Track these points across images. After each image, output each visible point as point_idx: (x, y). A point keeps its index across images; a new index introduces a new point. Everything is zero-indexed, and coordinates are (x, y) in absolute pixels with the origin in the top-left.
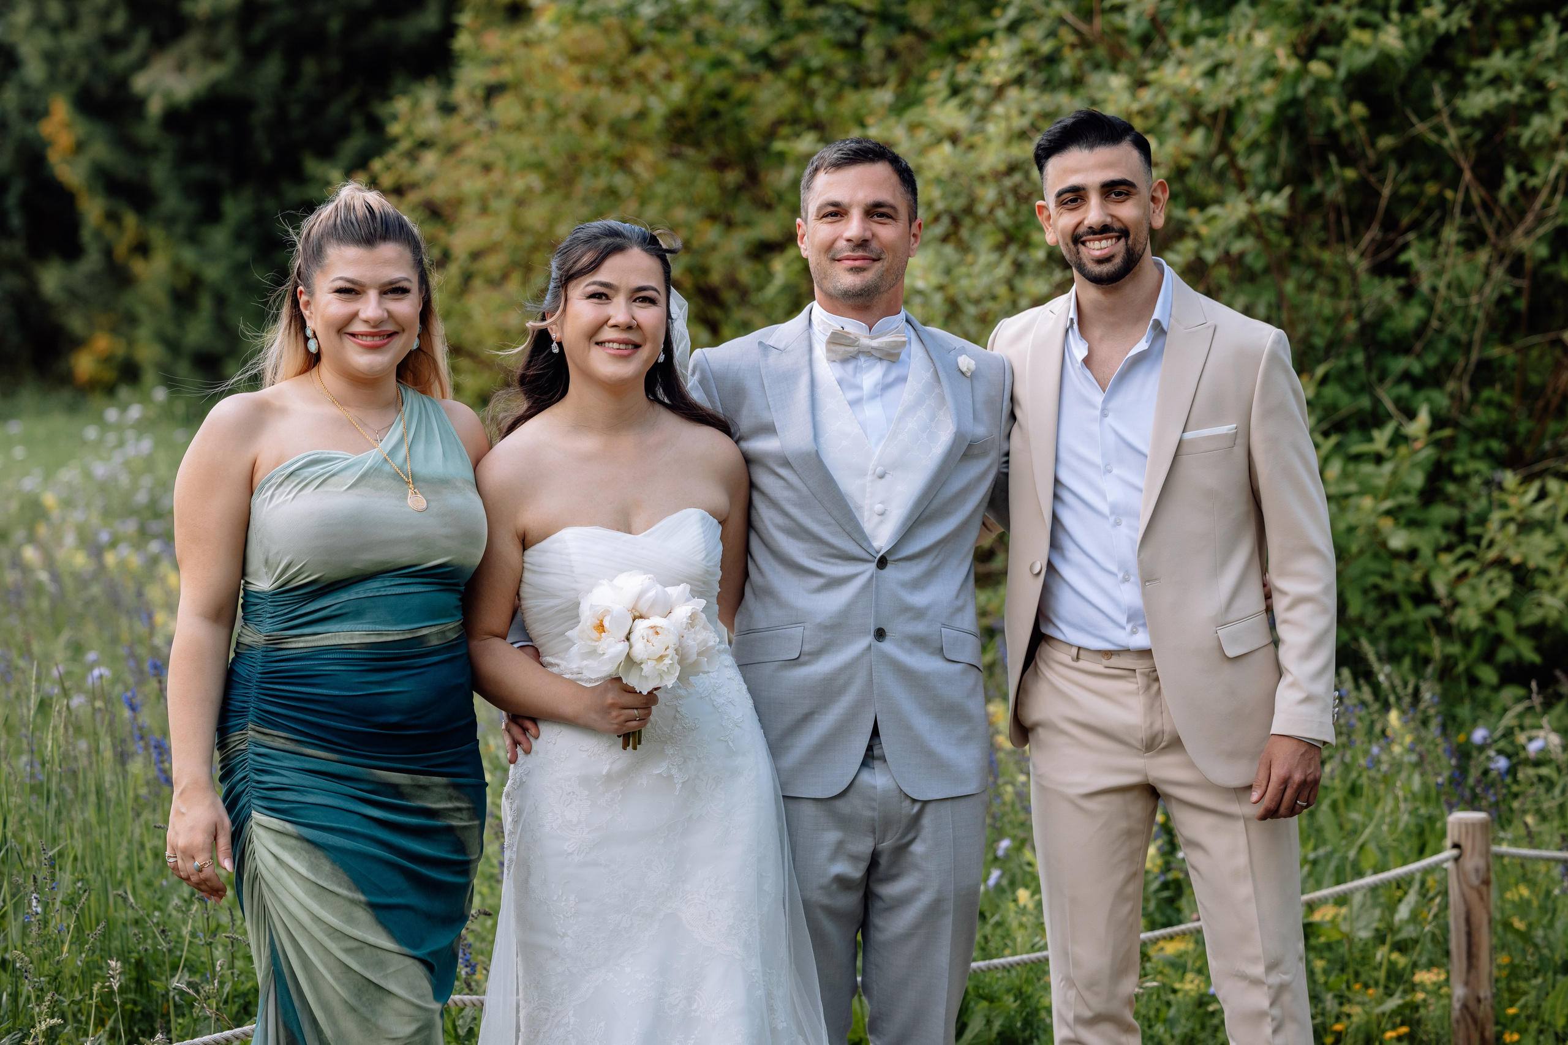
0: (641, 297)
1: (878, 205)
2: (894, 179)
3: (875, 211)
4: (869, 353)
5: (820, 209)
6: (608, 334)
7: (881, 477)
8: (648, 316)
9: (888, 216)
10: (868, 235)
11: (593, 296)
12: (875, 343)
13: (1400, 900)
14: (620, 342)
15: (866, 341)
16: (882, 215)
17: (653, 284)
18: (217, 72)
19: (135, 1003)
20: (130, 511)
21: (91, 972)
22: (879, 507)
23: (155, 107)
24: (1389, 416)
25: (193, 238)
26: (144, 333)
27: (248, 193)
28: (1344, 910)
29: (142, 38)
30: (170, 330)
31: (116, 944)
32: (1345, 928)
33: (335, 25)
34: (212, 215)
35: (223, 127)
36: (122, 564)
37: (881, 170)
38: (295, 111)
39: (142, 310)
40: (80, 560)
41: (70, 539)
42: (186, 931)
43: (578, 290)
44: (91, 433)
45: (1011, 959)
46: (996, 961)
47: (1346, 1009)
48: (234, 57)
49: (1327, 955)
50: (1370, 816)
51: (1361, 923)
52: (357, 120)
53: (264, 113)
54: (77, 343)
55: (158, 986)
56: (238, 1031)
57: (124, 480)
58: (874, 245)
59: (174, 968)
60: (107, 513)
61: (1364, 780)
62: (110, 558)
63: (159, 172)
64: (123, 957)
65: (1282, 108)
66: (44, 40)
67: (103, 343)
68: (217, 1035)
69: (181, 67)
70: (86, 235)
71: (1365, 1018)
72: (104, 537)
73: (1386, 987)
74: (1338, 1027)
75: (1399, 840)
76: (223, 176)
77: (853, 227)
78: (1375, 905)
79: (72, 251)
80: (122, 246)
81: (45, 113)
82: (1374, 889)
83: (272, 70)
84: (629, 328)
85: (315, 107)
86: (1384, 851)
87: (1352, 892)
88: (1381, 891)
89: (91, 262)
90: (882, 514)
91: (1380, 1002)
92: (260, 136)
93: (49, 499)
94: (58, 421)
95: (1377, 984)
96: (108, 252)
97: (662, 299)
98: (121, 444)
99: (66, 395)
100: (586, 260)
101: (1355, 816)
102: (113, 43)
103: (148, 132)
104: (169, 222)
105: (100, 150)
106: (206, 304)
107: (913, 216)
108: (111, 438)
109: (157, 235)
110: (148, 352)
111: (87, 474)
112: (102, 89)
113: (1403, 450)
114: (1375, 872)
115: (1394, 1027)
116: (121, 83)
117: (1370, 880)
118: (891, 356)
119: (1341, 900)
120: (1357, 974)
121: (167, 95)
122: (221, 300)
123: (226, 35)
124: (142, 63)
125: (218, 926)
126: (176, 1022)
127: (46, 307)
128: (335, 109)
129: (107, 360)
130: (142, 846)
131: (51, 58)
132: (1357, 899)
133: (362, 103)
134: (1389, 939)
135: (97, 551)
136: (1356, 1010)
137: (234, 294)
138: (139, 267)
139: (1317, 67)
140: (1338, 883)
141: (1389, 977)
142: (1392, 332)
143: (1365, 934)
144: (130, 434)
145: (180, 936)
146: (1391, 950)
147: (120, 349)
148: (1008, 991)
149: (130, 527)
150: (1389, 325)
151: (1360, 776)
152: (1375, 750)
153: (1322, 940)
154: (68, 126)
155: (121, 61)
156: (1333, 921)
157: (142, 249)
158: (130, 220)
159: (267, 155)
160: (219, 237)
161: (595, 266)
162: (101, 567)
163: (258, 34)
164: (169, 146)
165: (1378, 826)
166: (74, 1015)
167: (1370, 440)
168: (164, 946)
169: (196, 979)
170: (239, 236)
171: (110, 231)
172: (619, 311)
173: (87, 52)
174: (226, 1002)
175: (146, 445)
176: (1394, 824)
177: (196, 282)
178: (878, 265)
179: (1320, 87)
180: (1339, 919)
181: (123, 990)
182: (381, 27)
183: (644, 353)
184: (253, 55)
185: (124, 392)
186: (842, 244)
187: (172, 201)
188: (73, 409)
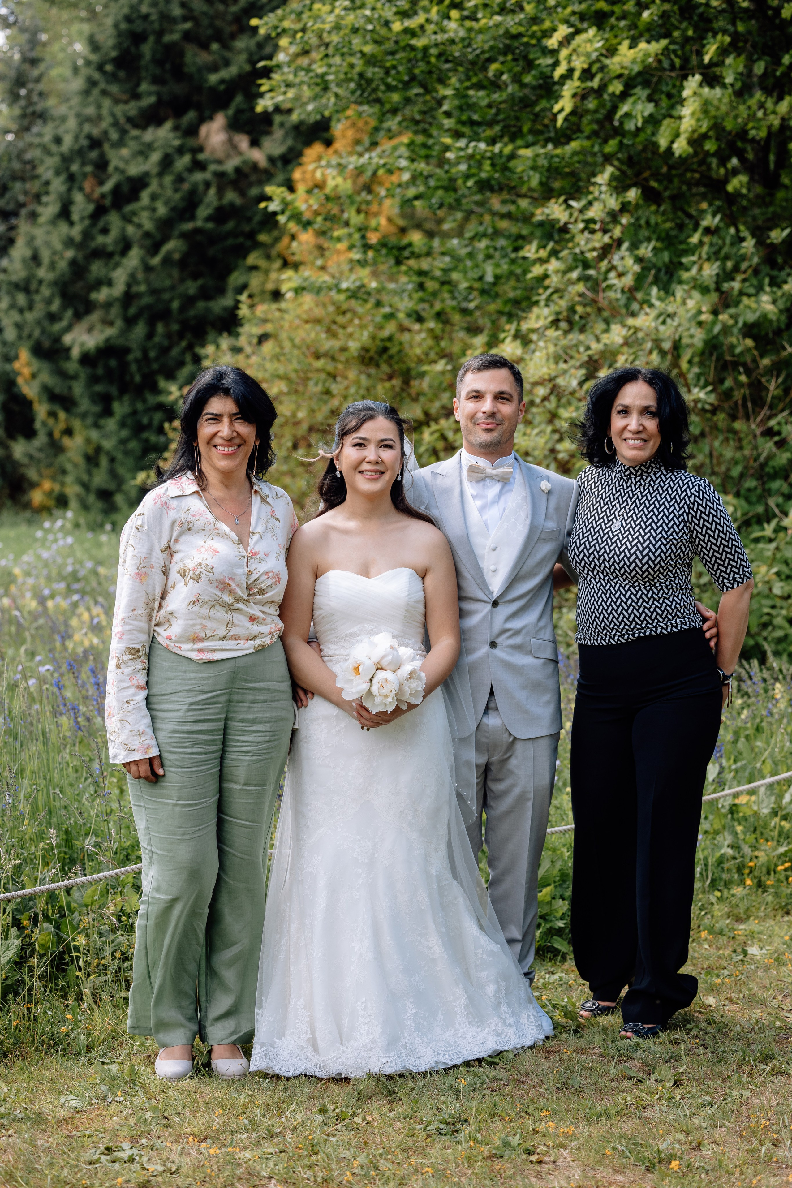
0: (385, 445)
1: (502, 393)
2: (511, 378)
3: (500, 397)
4: (492, 478)
5: (468, 393)
6: (365, 466)
7: (494, 550)
8: (387, 455)
9: (507, 400)
10: (495, 410)
11: (356, 445)
12: (494, 472)
13: (786, 791)
14: (372, 471)
15: (489, 471)
16: (503, 399)
17: (391, 437)
18: (110, 332)
19: (65, 853)
20: (62, 577)
21: (41, 836)
22: (492, 567)
23: (76, 353)
24: (775, 516)
25: (96, 426)
26: (69, 479)
27: (126, 398)
28: (753, 798)
29: (69, 314)
30: (85, 477)
31: (54, 820)
32: (755, 808)
33: (175, 305)
34: (108, 412)
35: (113, 363)
36: (57, 606)
37: (504, 373)
38: (152, 354)
39: (69, 467)
40: (33, 604)
41: (28, 595)
42: (92, 813)
43: (350, 440)
44: (39, 534)
45: (565, 827)
46: (556, 829)
47: (756, 853)
48: (119, 323)
49: (744, 823)
50: (768, 743)
51: (764, 805)
52: (188, 358)
53: (136, 354)
54: (34, 485)
55: (77, 844)
56: (123, 869)
57: (59, 560)
58: (498, 416)
59: (87, 834)
60: (49, 579)
61: (764, 724)
62: (50, 604)
63: (78, 389)
64: (58, 828)
65: (706, 342)
66: (15, 316)
67: (47, 485)
68: (111, 872)
69: (90, 330)
70: (38, 425)
71: (766, 858)
72: (46, 592)
73: (778, 841)
74: (751, 864)
75: (785, 757)
76: (114, 391)
77: (487, 405)
78: (771, 795)
79: (30, 434)
80: (58, 429)
81: (17, 357)
82: (771, 786)
83: (140, 330)
84: (377, 463)
85: (165, 351)
86: (776, 764)
87: (759, 787)
88: (776, 786)
89: (41, 439)
90: (494, 571)
91: (775, 849)
92: (134, 367)
93: (17, 571)
94: (23, 529)
95: (773, 838)
96: (50, 434)
97: (398, 445)
98: (56, 540)
99: (28, 514)
100: (353, 423)
101: (759, 744)
102: (53, 318)
103: (72, 366)
104: (84, 416)
105: (46, 377)
106: (104, 461)
107: (521, 400)
108: (50, 537)
109: (77, 424)
110: (72, 490)
111: (38, 557)
112: (47, 344)
113: (781, 535)
114: (771, 776)
115: (782, 864)
116: (57, 339)
117: (769, 780)
118: (505, 481)
119: (752, 792)
120: (762, 834)
121: (82, 345)
122: (112, 460)
123: (115, 311)
124: (69, 328)
125: (112, 811)
126: (89, 864)
127: (16, 464)
128: (175, 352)
129: (49, 494)
130: (68, 764)
131: (18, 326)
132: (762, 790)
133: (190, 347)
134: (779, 814)
135: (42, 601)
136: (762, 855)
137: (119, 456)
138: (66, 441)
139: (723, 317)
140: (750, 782)
141: (780, 835)
142: (773, 467)
143: (766, 811)
144: (60, 535)
145: (89, 815)
146: (781, 820)
147: (57, 488)
148: (564, 845)
149: (62, 586)
150: (771, 463)
151: (762, 721)
152: (770, 705)
153: (741, 814)
154: (28, 364)
155: (57, 327)
156: (747, 804)
157: (69, 432)
158: (62, 415)
159: (138, 378)
160: (111, 424)
161: (358, 427)
162: (45, 608)
163: (132, 311)
164: (83, 373)
165: (773, 749)
166: (32, 860)
167: (763, 529)
168: (81, 821)
169: (99, 840)
170: (123, 424)
171: (51, 421)
172: (371, 453)
173: (39, 323)
174: (116, 853)
175: (70, 540)
176: (782, 748)
177: (98, 449)
178: (500, 427)
179: (726, 330)
180: (751, 803)
181: (59, 846)
182: (201, 305)
183: (387, 477)
184: (130, 322)
185: (57, 512)
186: (480, 415)
187: (85, 405)
188: (30, 522)
